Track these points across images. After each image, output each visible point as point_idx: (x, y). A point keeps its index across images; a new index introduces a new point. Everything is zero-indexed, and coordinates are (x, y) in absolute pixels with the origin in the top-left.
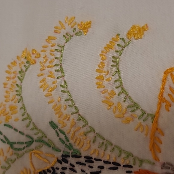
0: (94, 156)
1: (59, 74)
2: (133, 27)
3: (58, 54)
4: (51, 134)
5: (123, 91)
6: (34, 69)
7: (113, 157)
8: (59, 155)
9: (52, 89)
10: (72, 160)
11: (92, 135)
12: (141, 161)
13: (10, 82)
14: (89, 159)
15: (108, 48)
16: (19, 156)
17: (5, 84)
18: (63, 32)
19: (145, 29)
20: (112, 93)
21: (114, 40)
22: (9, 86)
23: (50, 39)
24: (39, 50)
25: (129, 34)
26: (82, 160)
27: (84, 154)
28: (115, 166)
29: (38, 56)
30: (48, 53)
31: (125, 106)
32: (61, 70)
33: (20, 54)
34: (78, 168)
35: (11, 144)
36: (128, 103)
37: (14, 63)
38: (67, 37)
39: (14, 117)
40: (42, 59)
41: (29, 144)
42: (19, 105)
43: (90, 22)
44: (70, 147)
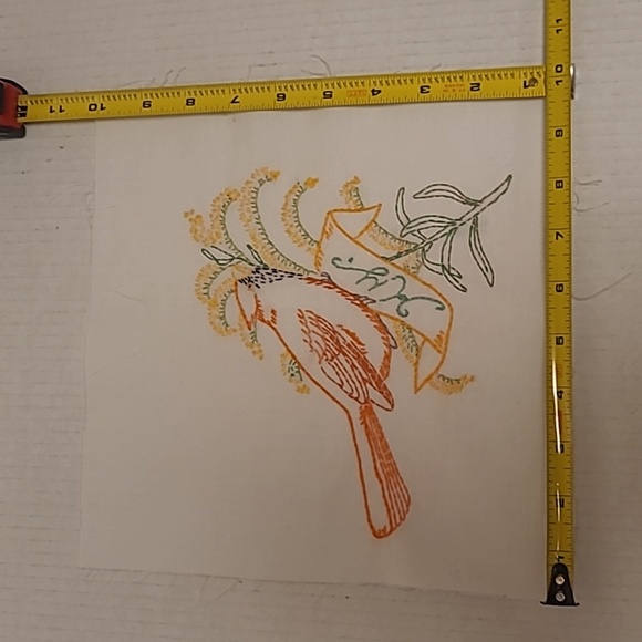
0: (278, 269)
1: (254, 210)
2: (310, 179)
3: (254, 195)
4: (247, 254)
5: (300, 225)
6: (234, 206)
7: (291, 269)
8: (253, 268)
9: (249, 221)
10: (262, 271)
11: (277, 254)
12: (309, 272)
13: (215, 214)
14: (274, 271)
15: (290, 192)
16: (223, 269)
17: (211, 215)
18: (259, 178)
19: (316, 181)
20: (291, 226)
21: (295, 187)
22: (214, 216)
23: (248, 182)
24: (239, 190)
25: (306, 183)
26: (270, 271)
27: (271, 267)
28: (292, 275)
29: (239, 195)
30: (246, 194)
31: (300, 234)
32: (256, 207)
33: (223, 191)
34: (266, 276)
35: (217, 261)
36: (303, 233)
37: (218, 198)
38: (261, 182)
39: (219, 240)
40: (241, 197)
41: (231, 260)
42: (224, 232)
43: (278, 173)
44: (262, 263)
